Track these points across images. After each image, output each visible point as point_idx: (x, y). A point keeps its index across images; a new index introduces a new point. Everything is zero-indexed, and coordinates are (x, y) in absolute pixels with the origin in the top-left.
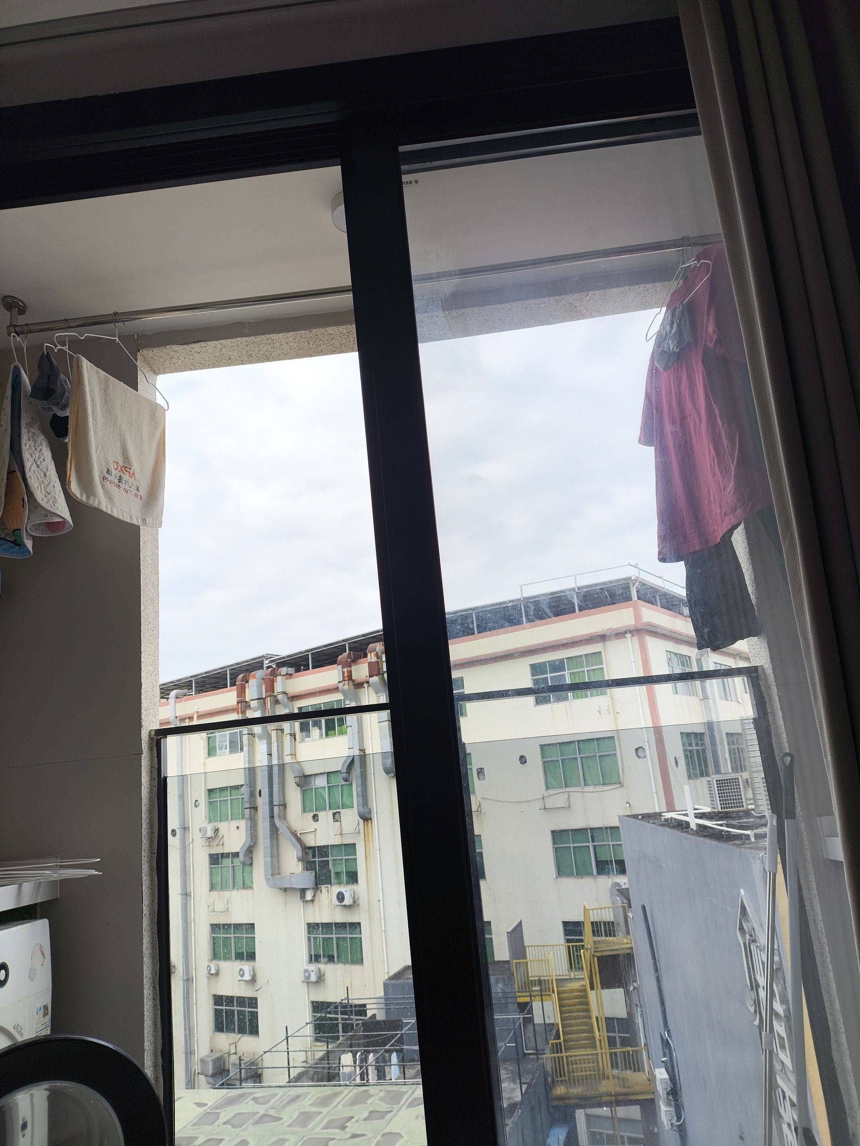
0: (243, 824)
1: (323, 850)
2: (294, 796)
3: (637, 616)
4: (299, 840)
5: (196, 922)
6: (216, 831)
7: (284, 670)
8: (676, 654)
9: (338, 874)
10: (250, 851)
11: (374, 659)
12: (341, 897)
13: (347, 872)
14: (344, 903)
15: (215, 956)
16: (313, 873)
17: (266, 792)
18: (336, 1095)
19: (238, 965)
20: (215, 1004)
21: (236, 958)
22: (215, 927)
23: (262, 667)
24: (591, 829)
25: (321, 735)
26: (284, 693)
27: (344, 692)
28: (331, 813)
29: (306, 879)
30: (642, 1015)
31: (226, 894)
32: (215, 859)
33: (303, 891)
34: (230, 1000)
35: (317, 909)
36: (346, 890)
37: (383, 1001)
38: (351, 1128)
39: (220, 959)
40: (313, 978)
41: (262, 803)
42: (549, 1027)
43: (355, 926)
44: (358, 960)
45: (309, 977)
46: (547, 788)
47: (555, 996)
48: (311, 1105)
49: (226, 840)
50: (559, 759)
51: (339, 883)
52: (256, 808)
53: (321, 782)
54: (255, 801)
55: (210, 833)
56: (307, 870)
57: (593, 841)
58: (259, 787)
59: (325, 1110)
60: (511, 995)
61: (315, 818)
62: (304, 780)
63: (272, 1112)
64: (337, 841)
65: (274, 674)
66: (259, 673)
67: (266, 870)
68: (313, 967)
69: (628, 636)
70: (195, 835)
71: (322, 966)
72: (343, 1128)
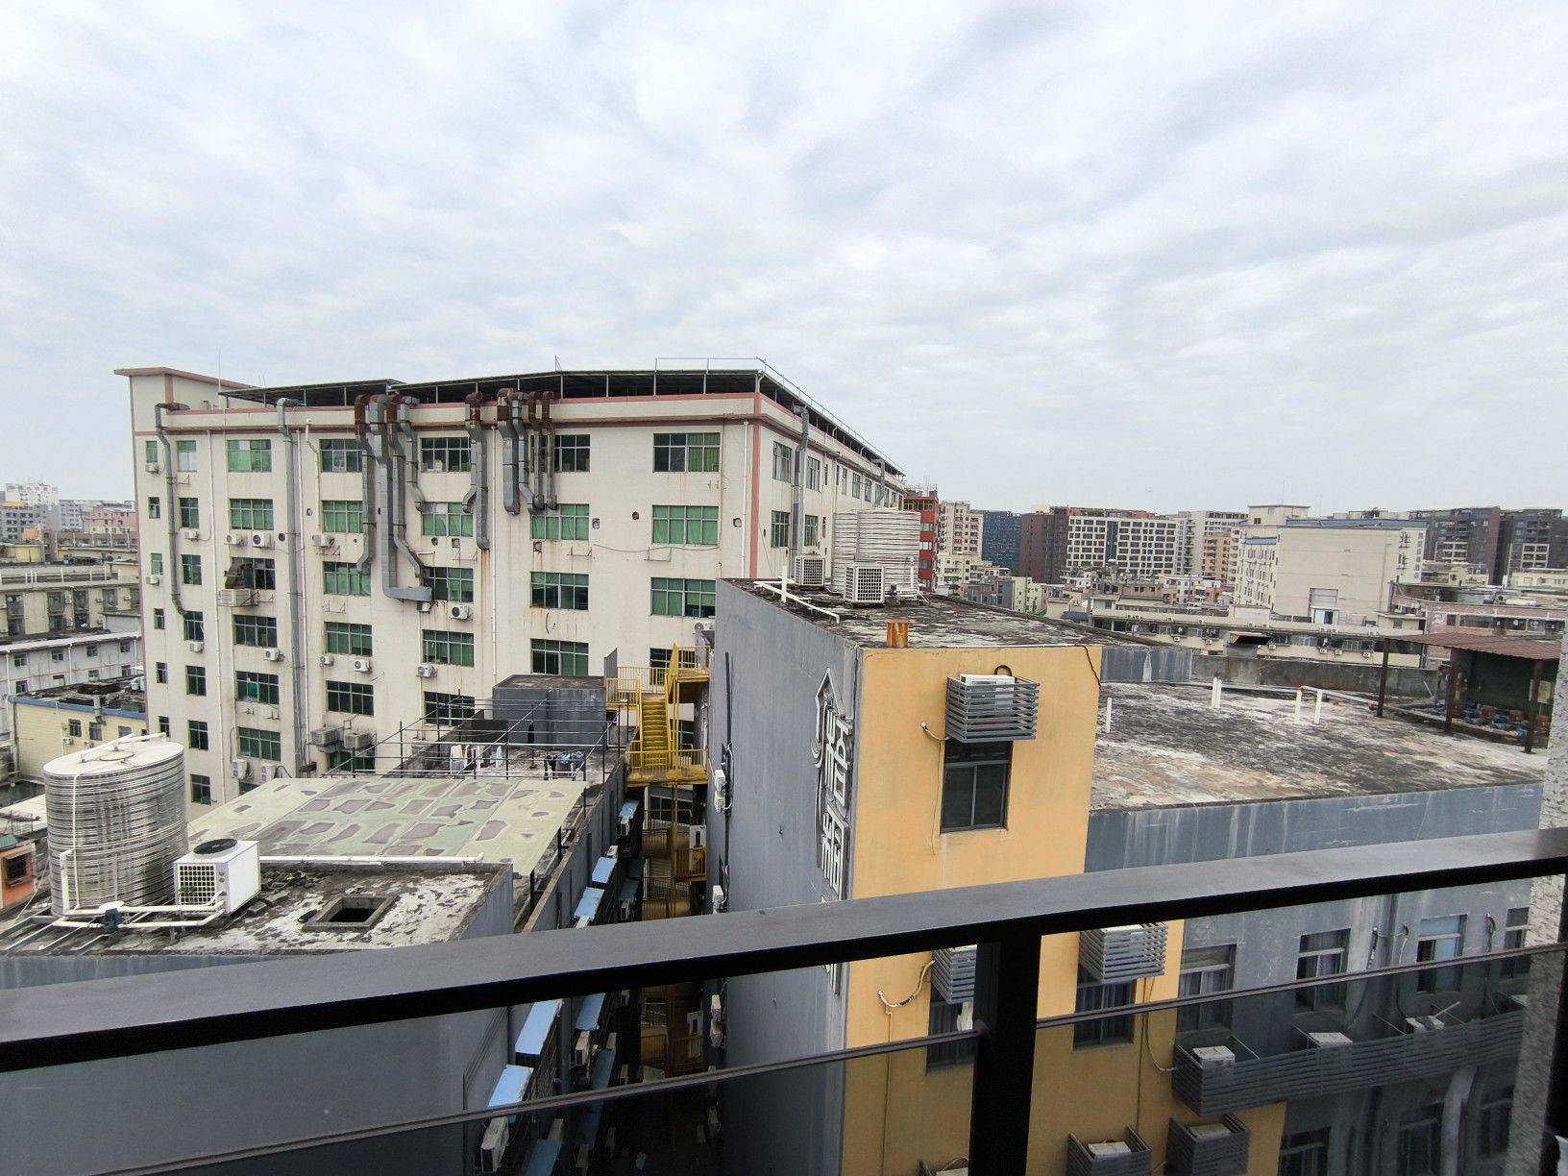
0: (361, 537)
1: (441, 571)
2: (414, 519)
3: (757, 406)
4: (417, 560)
5: (309, 620)
6: (332, 541)
7: (408, 399)
8: (781, 445)
9: (454, 593)
10: (368, 563)
11: (504, 404)
12: (456, 612)
13: (463, 592)
14: (459, 617)
15: (330, 649)
16: (431, 589)
17: (385, 511)
18: (447, 785)
19: (353, 658)
20: (329, 689)
21: (353, 653)
22: (329, 625)
23: (384, 392)
24: (686, 580)
25: (444, 469)
26: (407, 422)
27: (470, 431)
28: (450, 539)
29: (424, 593)
30: (708, 727)
31: (343, 598)
32: (329, 567)
33: (419, 604)
34: (344, 686)
35: (432, 618)
36: (462, 607)
37: (491, 703)
38: (460, 816)
39: (335, 652)
40: (427, 674)
41: (381, 520)
42: (630, 729)
43: (469, 636)
44: (469, 662)
45: (422, 673)
46: (653, 541)
47: (639, 707)
48: (423, 794)
49: (342, 550)
50: (668, 519)
51: (455, 600)
52: (375, 525)
53: (442, 510)
54: (374, 518)
55: (324, 542)
56: (424, 585)
57: (686, 589)
58: (378, 505)
59: (435, 799)
60: (601, 705)
61: (434, 541)
62: (425, 506)
63: (384, 800)
64: (455, 565)
65: (397, 401)
66: (380, 397)
67: (383, 580)
68: (426, 666)
69: (746, 423)
70: (307, 542)
71: (435, 666)
72: (452, 815)
